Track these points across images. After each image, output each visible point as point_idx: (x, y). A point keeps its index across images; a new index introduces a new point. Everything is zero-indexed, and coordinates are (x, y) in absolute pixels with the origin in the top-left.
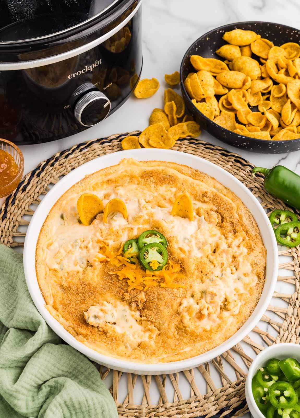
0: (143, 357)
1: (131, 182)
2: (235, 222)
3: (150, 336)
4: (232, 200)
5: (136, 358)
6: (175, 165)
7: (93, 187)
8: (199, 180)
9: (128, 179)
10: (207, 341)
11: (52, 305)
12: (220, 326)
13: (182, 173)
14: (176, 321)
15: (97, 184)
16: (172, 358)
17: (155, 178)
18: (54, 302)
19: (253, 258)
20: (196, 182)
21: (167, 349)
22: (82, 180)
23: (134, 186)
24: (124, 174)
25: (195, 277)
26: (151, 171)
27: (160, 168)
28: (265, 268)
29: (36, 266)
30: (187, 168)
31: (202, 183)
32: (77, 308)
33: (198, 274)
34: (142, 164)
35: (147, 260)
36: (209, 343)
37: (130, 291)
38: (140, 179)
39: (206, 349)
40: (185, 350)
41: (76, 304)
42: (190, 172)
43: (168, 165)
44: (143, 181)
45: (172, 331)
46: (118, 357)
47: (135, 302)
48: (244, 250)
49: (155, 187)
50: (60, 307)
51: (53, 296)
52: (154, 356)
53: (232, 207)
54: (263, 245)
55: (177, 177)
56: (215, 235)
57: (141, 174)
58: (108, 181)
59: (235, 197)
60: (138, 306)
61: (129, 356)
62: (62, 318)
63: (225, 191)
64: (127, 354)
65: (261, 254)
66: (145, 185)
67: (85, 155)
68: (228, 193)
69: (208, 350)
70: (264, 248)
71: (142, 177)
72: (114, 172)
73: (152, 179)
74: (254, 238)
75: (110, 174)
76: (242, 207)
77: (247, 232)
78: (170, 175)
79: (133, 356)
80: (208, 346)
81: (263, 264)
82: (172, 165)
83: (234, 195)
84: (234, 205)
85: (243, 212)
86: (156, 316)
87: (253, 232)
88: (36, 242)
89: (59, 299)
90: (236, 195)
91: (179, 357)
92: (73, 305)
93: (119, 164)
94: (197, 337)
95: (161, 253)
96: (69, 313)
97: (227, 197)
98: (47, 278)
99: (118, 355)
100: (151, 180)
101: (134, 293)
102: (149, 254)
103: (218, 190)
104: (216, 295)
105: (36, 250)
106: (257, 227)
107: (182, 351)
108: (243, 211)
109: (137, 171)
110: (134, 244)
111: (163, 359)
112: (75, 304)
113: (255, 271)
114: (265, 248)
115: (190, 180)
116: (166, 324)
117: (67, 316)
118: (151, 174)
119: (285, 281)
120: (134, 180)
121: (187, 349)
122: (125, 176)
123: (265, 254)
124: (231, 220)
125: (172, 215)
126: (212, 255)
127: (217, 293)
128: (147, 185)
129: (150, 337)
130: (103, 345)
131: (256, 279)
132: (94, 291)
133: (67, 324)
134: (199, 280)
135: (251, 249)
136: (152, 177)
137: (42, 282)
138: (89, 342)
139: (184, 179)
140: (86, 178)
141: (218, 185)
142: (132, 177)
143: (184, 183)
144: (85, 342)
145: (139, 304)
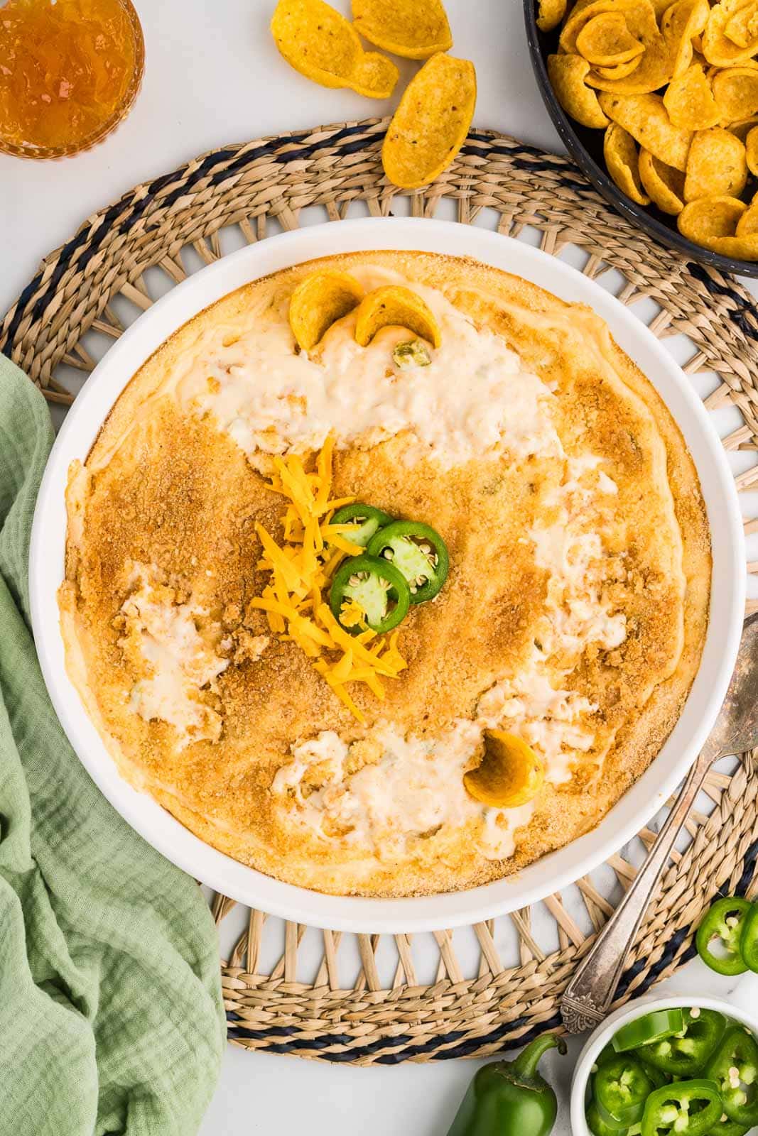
0: (135, 749)
1: (545, 374)
2: (623, 703)
3: (194, 727)
4: (686, 646)
5: (120, 738)
6: (677, 440)
7: (459, 294)
8: (683, 529)
9: (547, 360)
10: (271, 851)
11: (94, 473)
12: (326, 854)
13: (670, 472)
14: (266, 758)
15: (473, 296)
16: (177, 811)
17: (603, 421)
18: (103, 472)
19: (554, 811)
20: (673, 524)
21: (190, 784)
22: (449, 258)
23: (541, 389)
24: (554, 338)
26: (613, 395)
27: (641, 410)
28: (552, 850)
29: (150, 359)
30: (690, 475)
31: (679, 542)
32: (128, 526)
34: (614, 357)
35: (348, 591)
36: (269, 858)
37: (253, 609)
38: (570, 388)
39: (252, 861)
40: (217, 821)
41: (136, 518)
42: (684, 491)
43: (665, 422)
44: (573, 395)
45: (238, 768)
46: (93, 703)
47: (234, 640)
48: (560, 775)
49: (577, 440)
50: (102, 492)
51: (116, 457)
52: (154, 770)
53: (663, 665)
54: (612, 805)
55: (649, 470)
57: (585, 377)
58: (504, 315)
59: (695, 650)
60: (233, 650)
61: (112, 722)
62: (82, 519)
63: (697, 616)
64: (112, 716)
65: (579, 818)
66: (566, 413)
68: (695, 626)
69: (253, 868)
70: (600, 816)
71: (580, 387)
72: (537, 311)
73: (594, 415)
74: (613, 776)
75: (525, 305)
76: (679, 686)
77: (618, 745)
78: (638, 449)
79: (118, 728)
80: (261, 862)
81: (557, 841)
82: (670, 431)
83: (700, 646)
84: (672, 665)
85: (666, 699)
86: (244, 709)
87: (625, 761)
88: (204, 306)
89: (116, 474)
90: (702, 649)
91: (191, 821)
92: (127, 514)
93: (568, 306)
94: (264, 823)
96: (104, 523)
97: (686, 631)
98: (146, 404)
99: (98, 696)
100: (586, 415)
101: (253, 621)
102: (365, 585)
103: (688, 594)
105: (189, 323)
106: (649, 757)
107: (207, 816)
108: (669, 696)
109: (585, 360)
110: (372, 524)
111: (161, 791)
112: (133, 515)
113: (524, 836)
114: (603, 817)
115: (668, 507)
116: (242, 744)
117: (95, 526)
118: (607, 401)
120: (557, 373)
121: (222, 823)
122: (549, 345)
123: (586, 828)
124: (625, 690)
128: (568, 415)
129: (191, 730)
130: (94, 650)
131: (508, 850)
132: (192, 529)
133: (79, 537)
135: (578, 784)
136: (598, 408)
137: (127, 406)
138: (76, 619)
139: (656, 491)
140: (462, 261)
141: (700, 586)
142: (561, 362)
143: (646, 499)
144: (66, 613)
145: (240, 651)
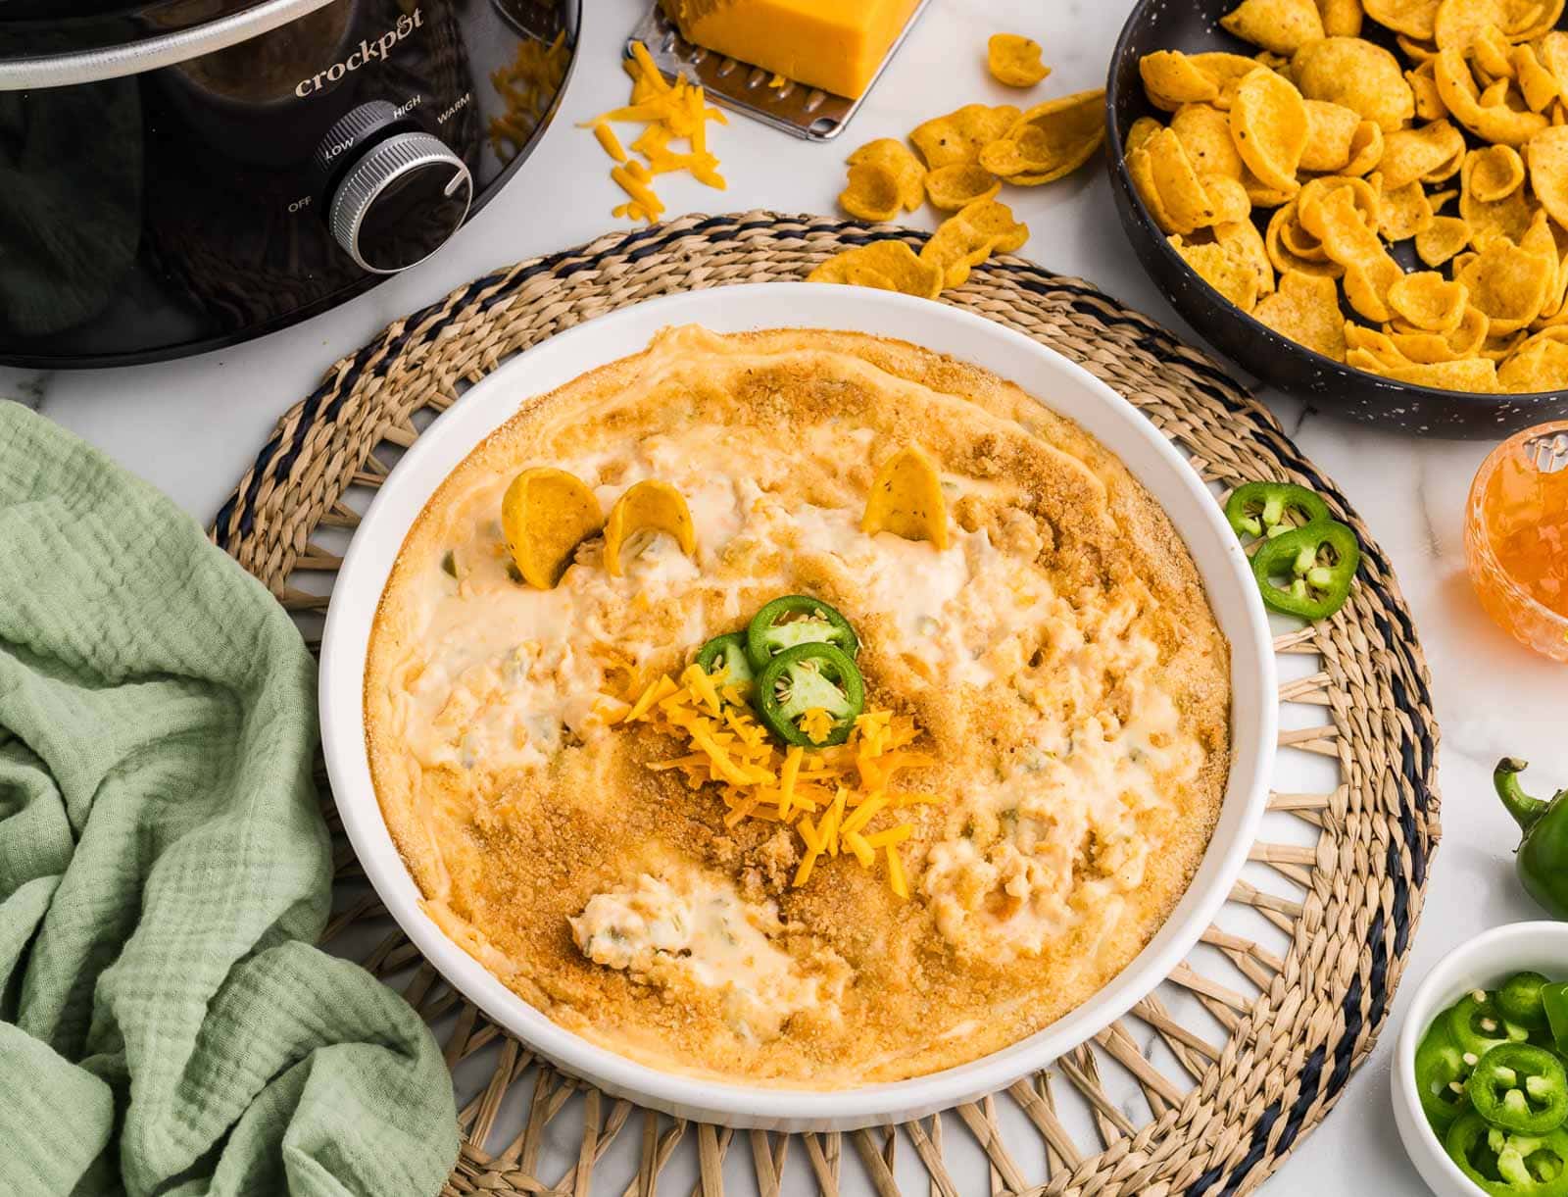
0: (806, 1067)
1: (700, 414)
2: (1104, 547)
3: (823, 988)
4: (1087, 461)
5: (779, 1073)
6: (863, 342)
7: (555, 443)
8: (958, 393)
9: (687, 406)
10: (1034, 993)
11: (449, 900)
12: (1078, 937)
13: (891, 371)
14: (913, 929)
15: (569, 431)
16: (913, 1066)
17: (792, 394)
18: (455, 888)
19: (1183, 677)
20: (948, 401)
21: (890, 1033)
22: (512, 421)
23: (711, 432)
24: (673, 385)
25: (970, 761)
26: (772, 371)
27: (805, 358)
28: (1228, 709)
29: (371, 761)
30: (908, 354)
31: (968, 405)
32: (540, 904)
33: (981, 748)
34: (734, 344)
35: (789, 710)
36: (1041, 1000)
37: (735, 828)
38: (733, 404)
39: (1032, 1022)
40: (956, 1031)
41: (538, 891)
42: (919, 367)
43: (836, 341)
44: (745, 409)
45: (904, 965)
46: (712, 1073)
47: (755, 868)
48: (1146, 648)
49: (792, 431)
50: (477, 905)
51: (449, 868)
52: (845, 1060)
53: (1088, 490)
54: (1215, 622)
55: (874, 388)
56: (1033, 600)
57: (734, 383)
58: (613, 416)
59: (1099, 452)
60: (767, 880)
61: (753, 1069)
62: (488, 946)
63: (1059, 431)
64: (745, 1064)
65: (1209, 661)
66: (756, 425)
67: (502, 322)
68: (1070, 437)
69: (1041, 1028)
70: (1218, 636)
71: (740, 394)
72: (632, 383)
73: (779, 399)
74: (1182, 600)
75: (617, 390)
76: (1126, 487)
77: (1150, 580)
78: (845, 383)
79: (766, 1066)
80: (1040, 1012)
81: (1220, 695)
82: (849, 342)
83: (1094, 445)
84: (1095, 481)
85: (1131, 505)
86: (840, 916)
87: (1173, 580)
88: (361, 670)
89: (468, 881)
90: (1099, 444)
91: (939, 1058)
92: (525, 896)
93: (648, 352)
94: (996, 979)
95: (836, 680)
96: (515, 926)
97: (1069, 450)
98: (418, 800)
99: (711, 1065)
100: (774, 406)
101: (750, 835)
102: (796, 685)
103: (1032, 427)
104: (1053, 822)
105: (365, 698)
106: (1186, 559)
107: (945, 1036)
108: (1130, 503)
109: (718, 374)
110: (733, 652)
111: (878, 1070)
112: (531, 891)
113: (1193, 722)
114: (1223, 635)
115: (924, 395)
116: (879, 943)
117: (508, 937)
118: (774, 379)
119: (1300, 746)
120: (709, 406)
121: (965, 1027)
122: (675, 394)
123: (1223, 658)
124: (1090, 540)
125: (866, 534)
126: (1029, 676)
127: (1058, 818)
128: (760, 424)
129: (825, 995)
130: (651, 1033)
131: (1197, 751)
132: (599, 839)
133: (511, 966)
134: (986, 772)
135: (1171, 645)
136: (776, 392)
137: (402, 817)
138: (599, 1029)
139: (901, 395)
140: (526, 412)
141: (1032, 410)
142: (702, 398)
143: (901, 408)
144: (584, 1030)
145: (773, 874)
